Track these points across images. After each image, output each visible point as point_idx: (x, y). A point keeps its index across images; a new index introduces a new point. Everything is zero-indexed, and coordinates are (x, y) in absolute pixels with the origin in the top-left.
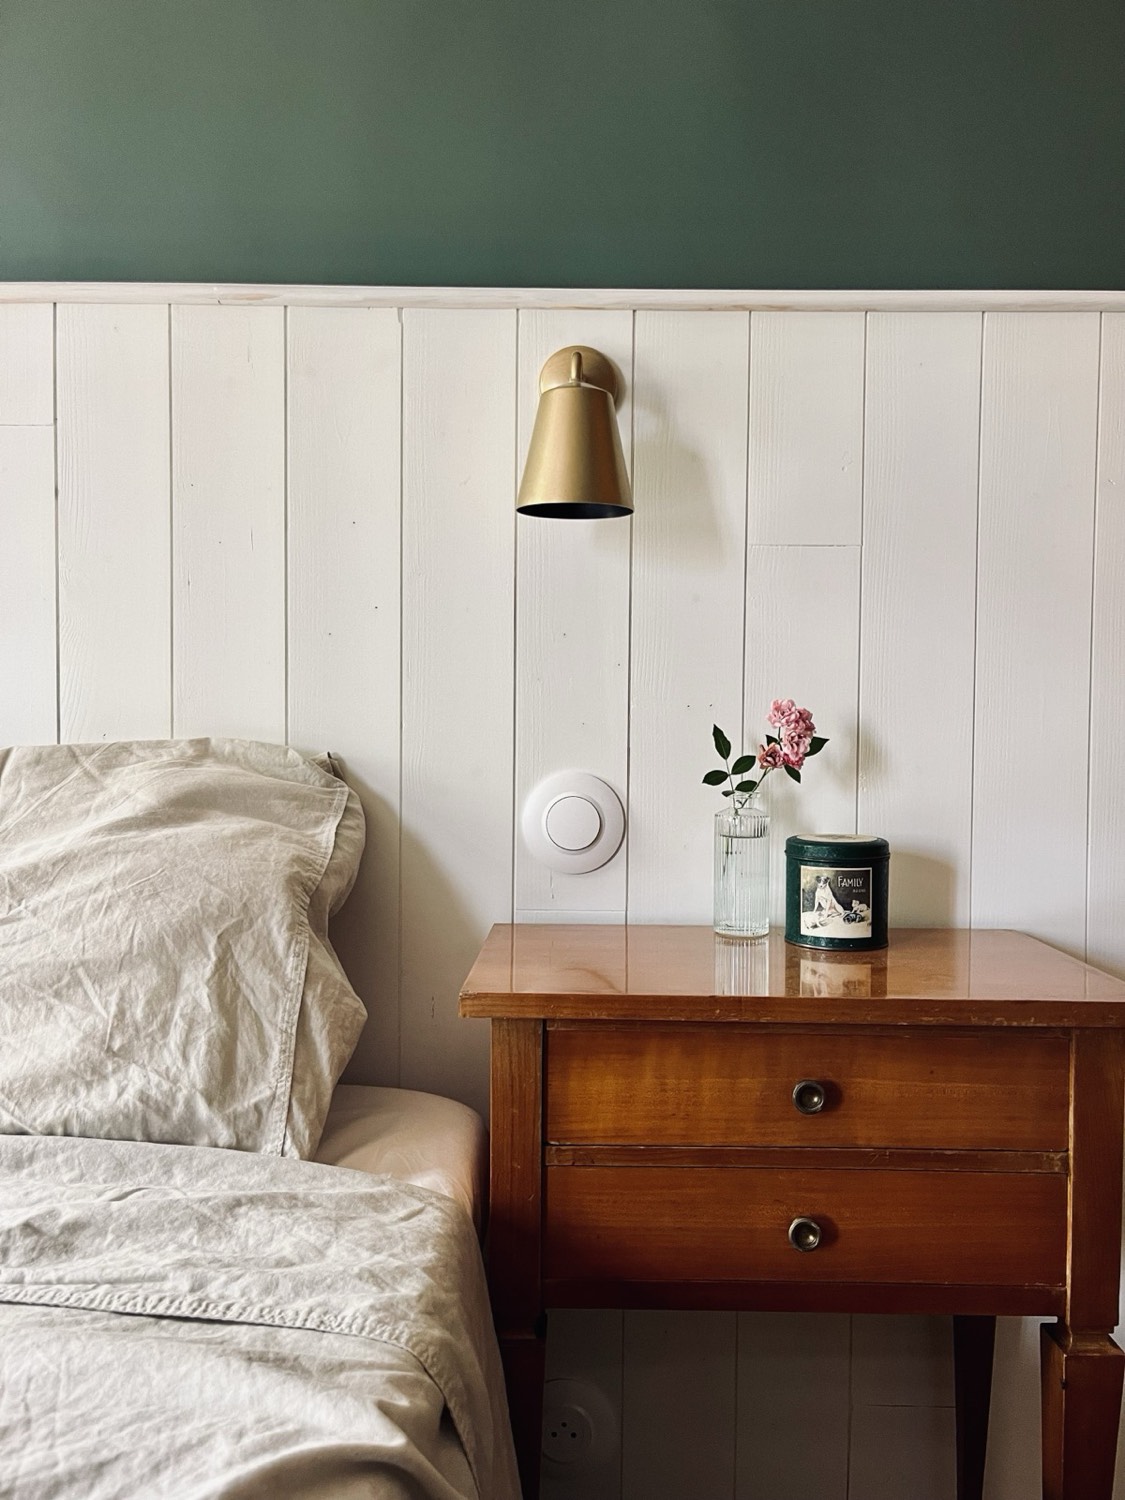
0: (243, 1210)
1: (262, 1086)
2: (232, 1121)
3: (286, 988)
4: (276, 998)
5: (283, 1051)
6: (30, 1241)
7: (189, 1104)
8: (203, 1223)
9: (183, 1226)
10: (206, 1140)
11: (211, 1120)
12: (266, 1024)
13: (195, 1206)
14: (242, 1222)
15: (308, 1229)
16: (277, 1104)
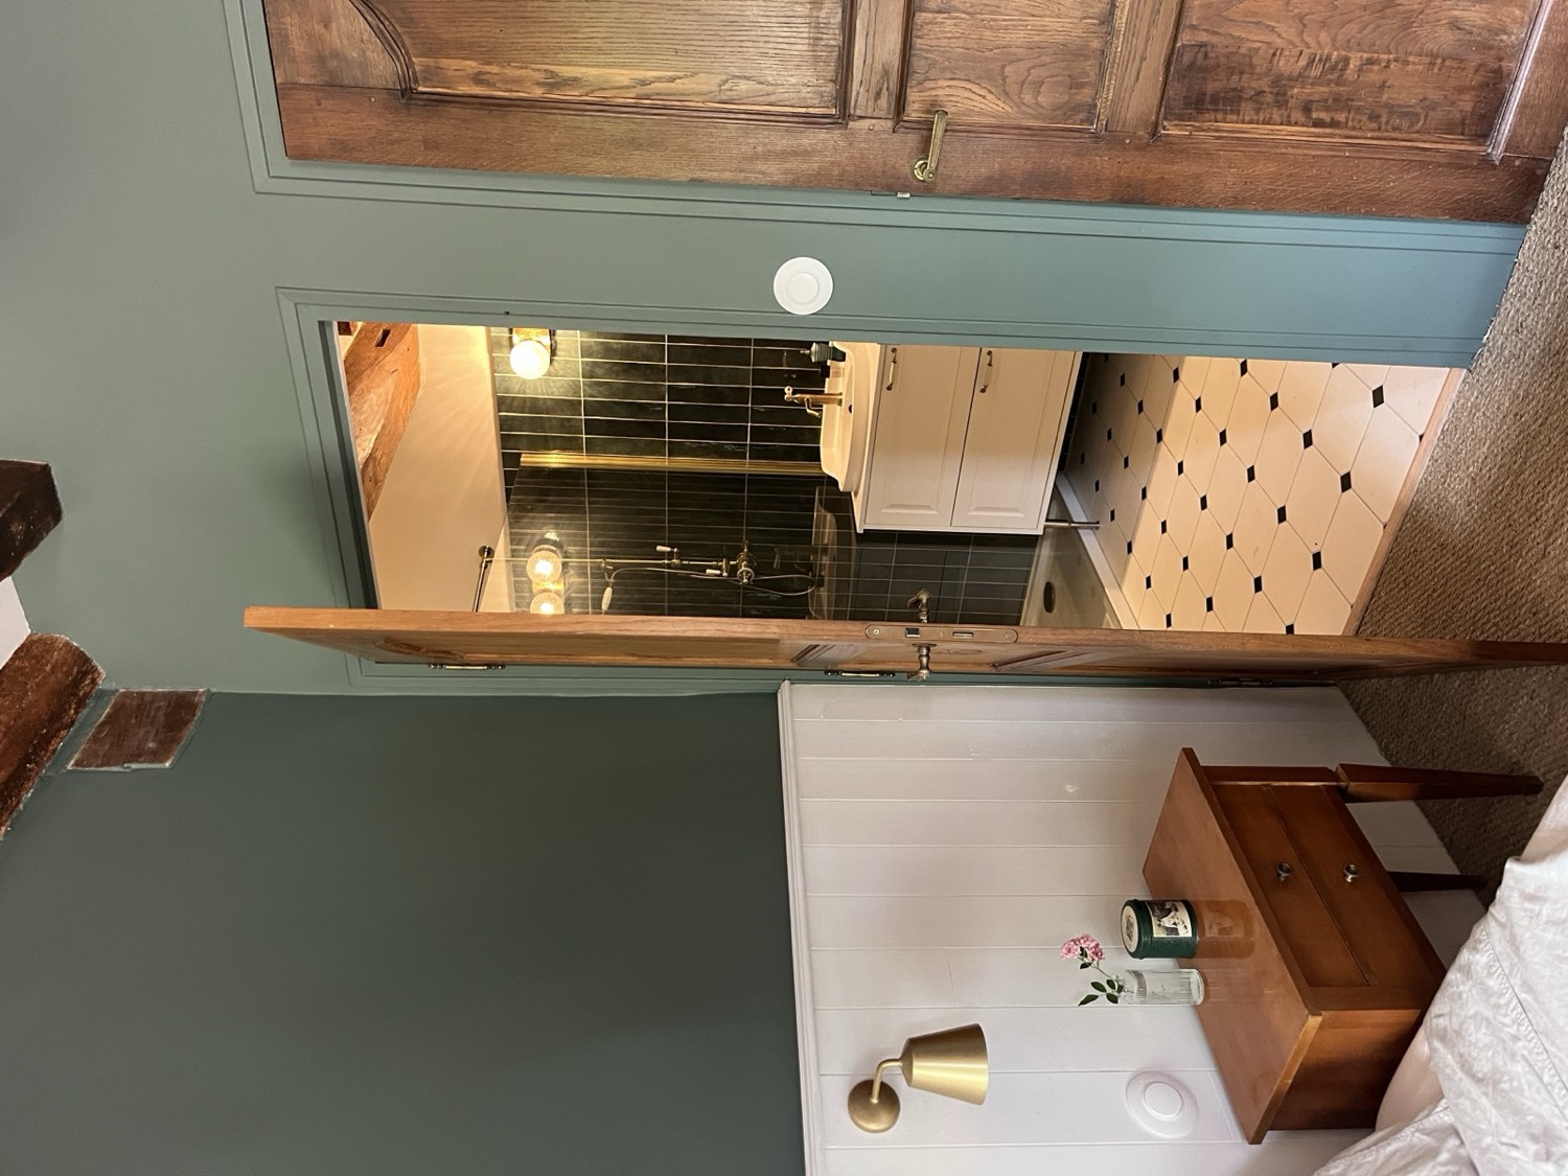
0: (1480, 1075)
1: (1415, 1140)
2: (1443, 1141)
3: (1351, 1165)
4: (1359, 1166)
5: (1389, 1144)
6: (1553, 1149)
7: (1444, 1164)
8: (1496, 1084)
9: (1504, 1091)
10: (1462, 1151)
11: (1448, 1151)
12: (1379, 1163)
13: (1491, 1096)
14: (1485, 1070)
15: (1470, 1035)
16: (1421, 1127)
